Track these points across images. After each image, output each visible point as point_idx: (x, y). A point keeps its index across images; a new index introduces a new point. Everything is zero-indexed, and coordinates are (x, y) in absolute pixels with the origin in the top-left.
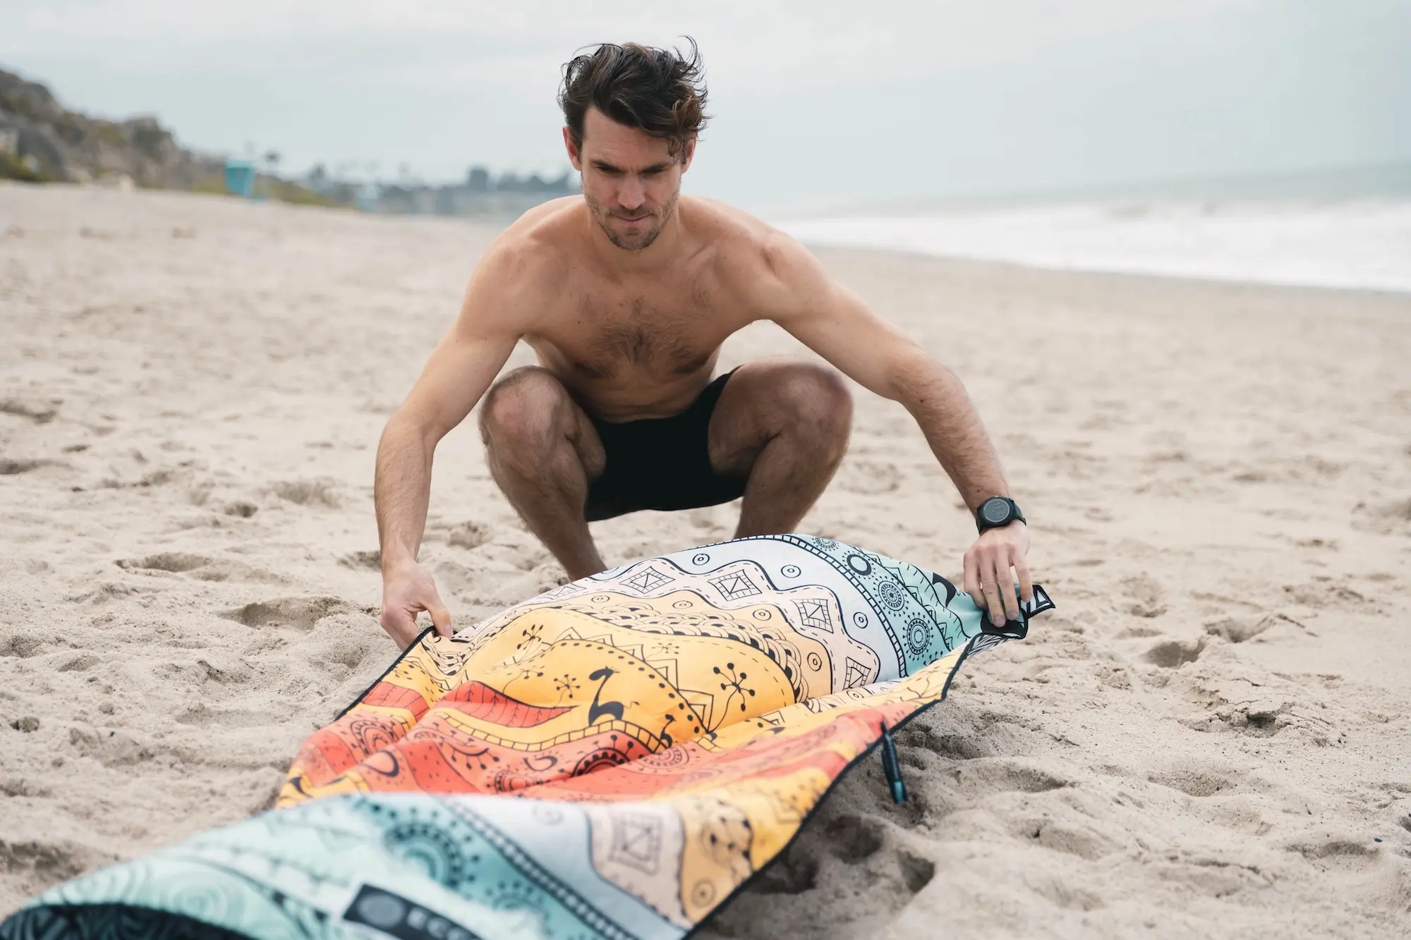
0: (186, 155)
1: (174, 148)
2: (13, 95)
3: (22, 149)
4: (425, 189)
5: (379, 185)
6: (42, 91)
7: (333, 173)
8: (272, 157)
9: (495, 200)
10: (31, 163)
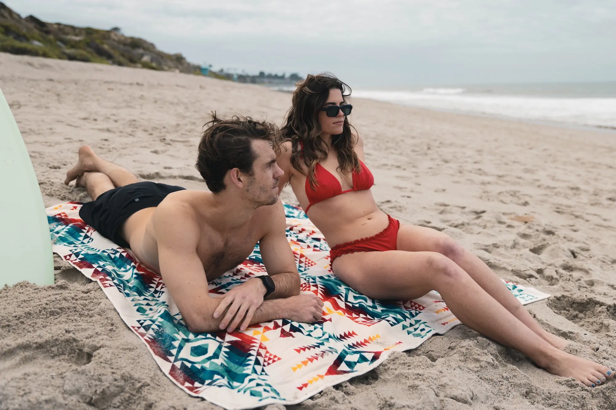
0: (189, 64)
1: (186, 62)
2: (146, 46)
3: (152, 60)
4: (248, 76)
5: (237, 75)
6: (152, 45)
7: (226, 71)
8: (210, 66)
9: (266, 80)
10: (154, 65)
